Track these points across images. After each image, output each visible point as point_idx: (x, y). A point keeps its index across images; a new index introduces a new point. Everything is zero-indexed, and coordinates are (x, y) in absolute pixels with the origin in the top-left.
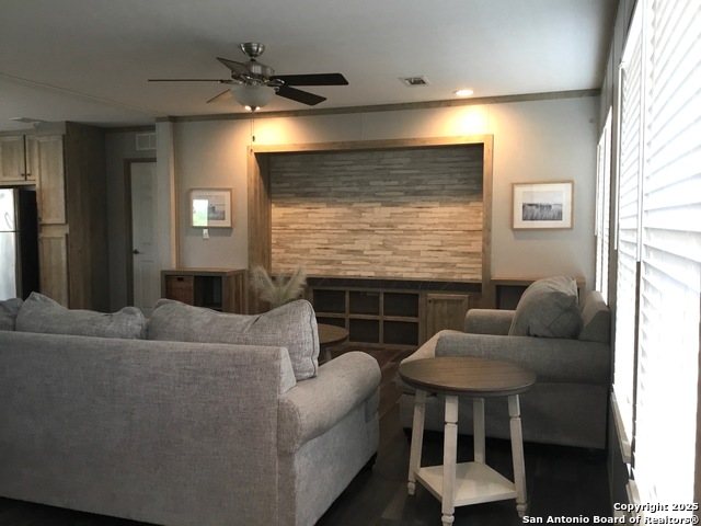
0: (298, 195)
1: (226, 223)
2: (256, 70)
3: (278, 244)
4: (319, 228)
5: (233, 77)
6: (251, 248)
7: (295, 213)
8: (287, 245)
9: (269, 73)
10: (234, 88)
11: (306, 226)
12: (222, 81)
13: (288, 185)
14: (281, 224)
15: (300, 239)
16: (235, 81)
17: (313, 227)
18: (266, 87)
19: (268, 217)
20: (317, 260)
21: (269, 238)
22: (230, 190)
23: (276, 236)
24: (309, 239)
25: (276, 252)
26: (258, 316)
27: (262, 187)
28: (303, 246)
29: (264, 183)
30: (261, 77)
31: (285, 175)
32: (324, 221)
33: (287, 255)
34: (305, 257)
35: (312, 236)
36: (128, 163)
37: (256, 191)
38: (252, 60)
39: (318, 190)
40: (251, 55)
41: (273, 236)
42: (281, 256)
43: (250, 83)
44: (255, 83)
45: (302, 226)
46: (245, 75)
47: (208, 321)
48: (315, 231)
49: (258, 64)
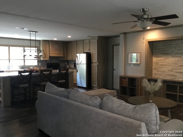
0: (162, 54)
1: (139, 63)
2: (146, 16)
3: (154, 69)
4: (169, 64)
5: (138, 20)
6: (146, 70)
7: (161, 60)
8: (158, 69)
9: (150, 17)
10: (138, 23)
11: (165, 64)
12: (134, 22)
13: (159, 51)
14: (156, 63)
15: (162, 68)
16: (138, 21)
17: (167, 64)
18: (149, 22)
19: (152, 61)
20: (168, 75)
21: (152, 67)
22: (140, 53)
23: (154, 67)
24: (165, 68)
25: (154, 72)
26: (135, 106)
27: (150, 51)
28: (163, 70)
29: (151, 50)
30: (147, 19)
31: (157, 48)
32: (171, 62)
33: (158, 72)
34: (164, 73)
35: (166, 67)
36: (113, 46)
37: (148, 53)
38: (144, 14)
39: (169, 52)
40: (144, 12)
41: (153, 66)
42: (156, 73)
43: (143, 21)
44: (145, 21)
45: (163, 64)
46: (141, 19)
47: (119, 105)
48: (167, 65)
49: (146, 15)
